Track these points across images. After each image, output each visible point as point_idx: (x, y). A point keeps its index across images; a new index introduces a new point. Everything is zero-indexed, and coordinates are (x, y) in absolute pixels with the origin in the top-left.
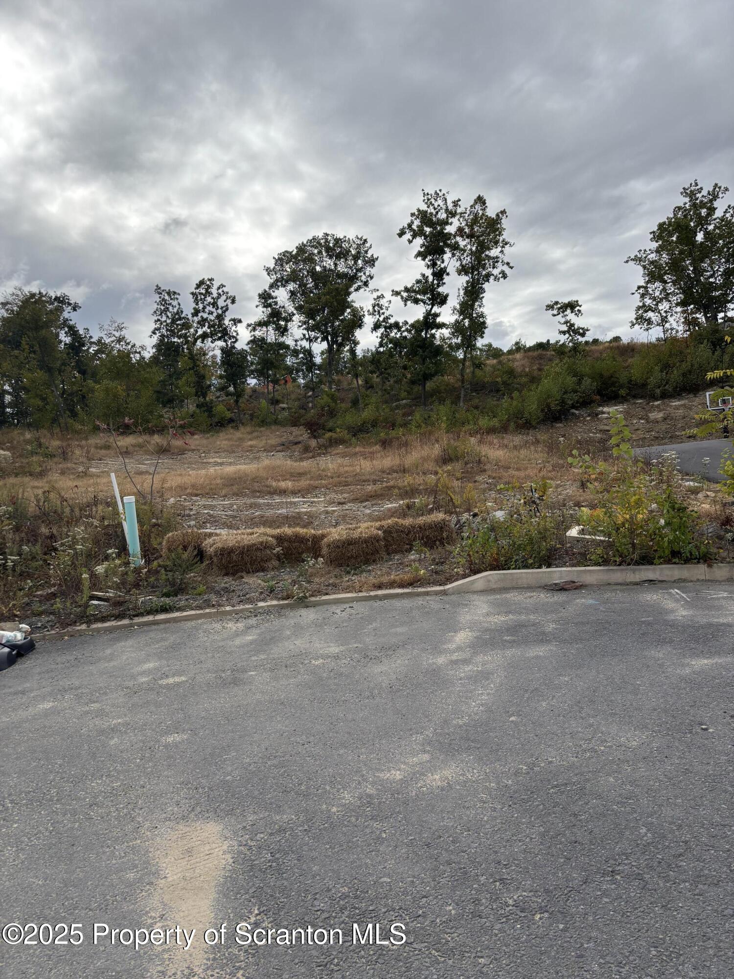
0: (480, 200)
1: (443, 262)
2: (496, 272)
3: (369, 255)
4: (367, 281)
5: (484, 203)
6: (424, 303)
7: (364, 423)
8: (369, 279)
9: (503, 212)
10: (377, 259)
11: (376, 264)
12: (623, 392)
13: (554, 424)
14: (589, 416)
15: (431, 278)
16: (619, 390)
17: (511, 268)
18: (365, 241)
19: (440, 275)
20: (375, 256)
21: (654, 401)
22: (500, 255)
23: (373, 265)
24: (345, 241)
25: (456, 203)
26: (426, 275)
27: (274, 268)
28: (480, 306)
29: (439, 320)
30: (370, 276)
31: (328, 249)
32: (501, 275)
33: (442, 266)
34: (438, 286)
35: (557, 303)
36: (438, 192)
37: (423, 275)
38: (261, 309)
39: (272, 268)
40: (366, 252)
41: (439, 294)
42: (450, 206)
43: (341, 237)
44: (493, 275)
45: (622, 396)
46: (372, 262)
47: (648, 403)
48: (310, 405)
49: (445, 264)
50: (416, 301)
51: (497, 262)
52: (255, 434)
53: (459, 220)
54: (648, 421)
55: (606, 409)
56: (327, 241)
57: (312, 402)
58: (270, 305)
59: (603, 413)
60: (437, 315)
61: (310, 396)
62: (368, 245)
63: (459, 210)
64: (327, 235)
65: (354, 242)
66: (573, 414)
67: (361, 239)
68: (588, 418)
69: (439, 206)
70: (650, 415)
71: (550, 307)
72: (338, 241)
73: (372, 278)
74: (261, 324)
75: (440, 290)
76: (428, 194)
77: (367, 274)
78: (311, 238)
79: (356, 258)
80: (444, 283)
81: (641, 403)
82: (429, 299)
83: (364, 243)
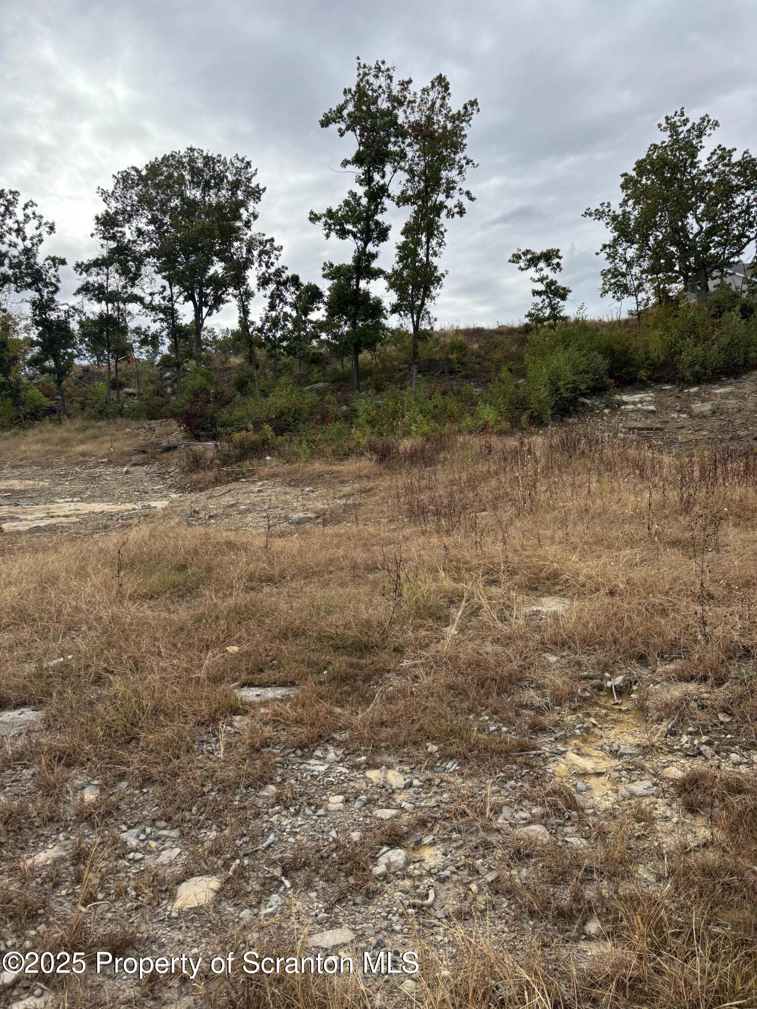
0: (441, 82)
1: (383, 177)
2: (450, 203)
3: (253, 185)
4: (249, 221)
5: (446, 88)
6: (355, 237)
7: (282, 414)
8: (252, 219)
9: (473, 103)
10: (264, 190)
11: (263, 197)
12: (642, 374)
13: (565, 419)
14: (607, 407)
15: (364, 201)
16: (637, 371)
17: (472, 199)
18: (248, 164)
19: (377, 194)
20: (261, 187)
21: (687, 388)
22: (457, 179)
23: (259, 198)
24: (219, 161)
25: (405, 84)
26: (358, 195)
27: (113, 192)
28: (440, 245)
29: (375, 265)
30: (253, 214)
31: (195, 172)
32: (457, 210)
33: (382, 182)
34: (375, 212)
35: (528, 251)
36: (380, 63)
37: (353, 195)
38: (98, 240)
39: (110, 192)
40: (249, 180)
41: (377, 223)
42: (396, 89)
43: (215, 156)
44: (446, 207)
45: (642, 380)
46: (256, 194)
47: (681, 391)
48: (169, 390)
49: (387, 180)
50: (343, 234)
51: (453, 188)
52: (90, 432)
53: (405, 112)
54: (692, 416)
55: (625, 398)
56: (192, 160)
57: (171, 386)
58: (113, 238)
59: (626, 403)
60: (374, 256)
61: (168, 378)
62: (251, 170)
63: (410, 97)
64: (192, 150)
65: (232, 164)
66: (584, 404)
67: (242, 160)
68: (607, 411)
69: (380, 87)
70: (693, 406)
71: (516, 258)
72: (208, 160)
73: (255, 217)
74: (97, 263)
75: (379, 217)
76: (365, 66)
77: (251, 210)
78: (168, 153)
79: (235, 185)
80: (385, 209)
81: (671, 390)
82: (361, 232)
83: (246, 168)
